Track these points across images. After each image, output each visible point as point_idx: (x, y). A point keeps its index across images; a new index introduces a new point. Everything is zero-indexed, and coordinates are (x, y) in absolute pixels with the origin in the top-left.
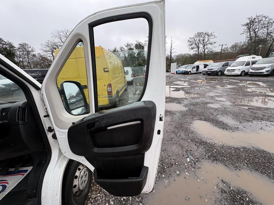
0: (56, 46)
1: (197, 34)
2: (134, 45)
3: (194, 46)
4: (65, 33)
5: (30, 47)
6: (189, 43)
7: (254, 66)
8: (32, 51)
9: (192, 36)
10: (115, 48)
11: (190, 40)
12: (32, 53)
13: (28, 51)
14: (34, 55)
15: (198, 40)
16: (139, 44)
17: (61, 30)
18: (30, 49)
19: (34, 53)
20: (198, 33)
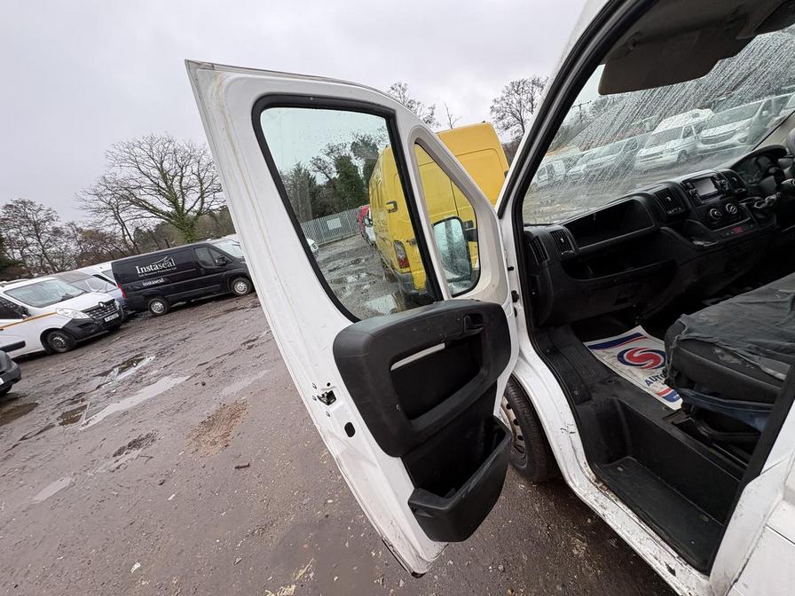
0: (126, 189)
1: (510, 87)
2: (349, 146)
3: (509, 119)
4: (146, 146)
5: (40, 209)
6: (494, 114)
7: (704, 134)
8: (50, 219)
9: (499, 95)
10: (298, 165)
11: (497, 106)
12: (49, 227)
13: (36, 224)
14: (57, 232)
15: (515, 102)
16: (363, 141)
17: (134, 140)
18: (42, 216)
19: (57, 225)
20: (513, 83)
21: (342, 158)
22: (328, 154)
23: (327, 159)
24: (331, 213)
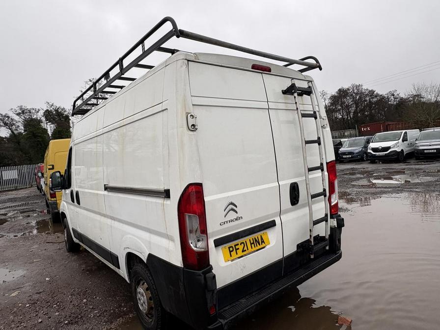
2: (42, 112)
21: (32, 120)
22: (18, 114)
23: (16, 118)
24: (9, 165)
